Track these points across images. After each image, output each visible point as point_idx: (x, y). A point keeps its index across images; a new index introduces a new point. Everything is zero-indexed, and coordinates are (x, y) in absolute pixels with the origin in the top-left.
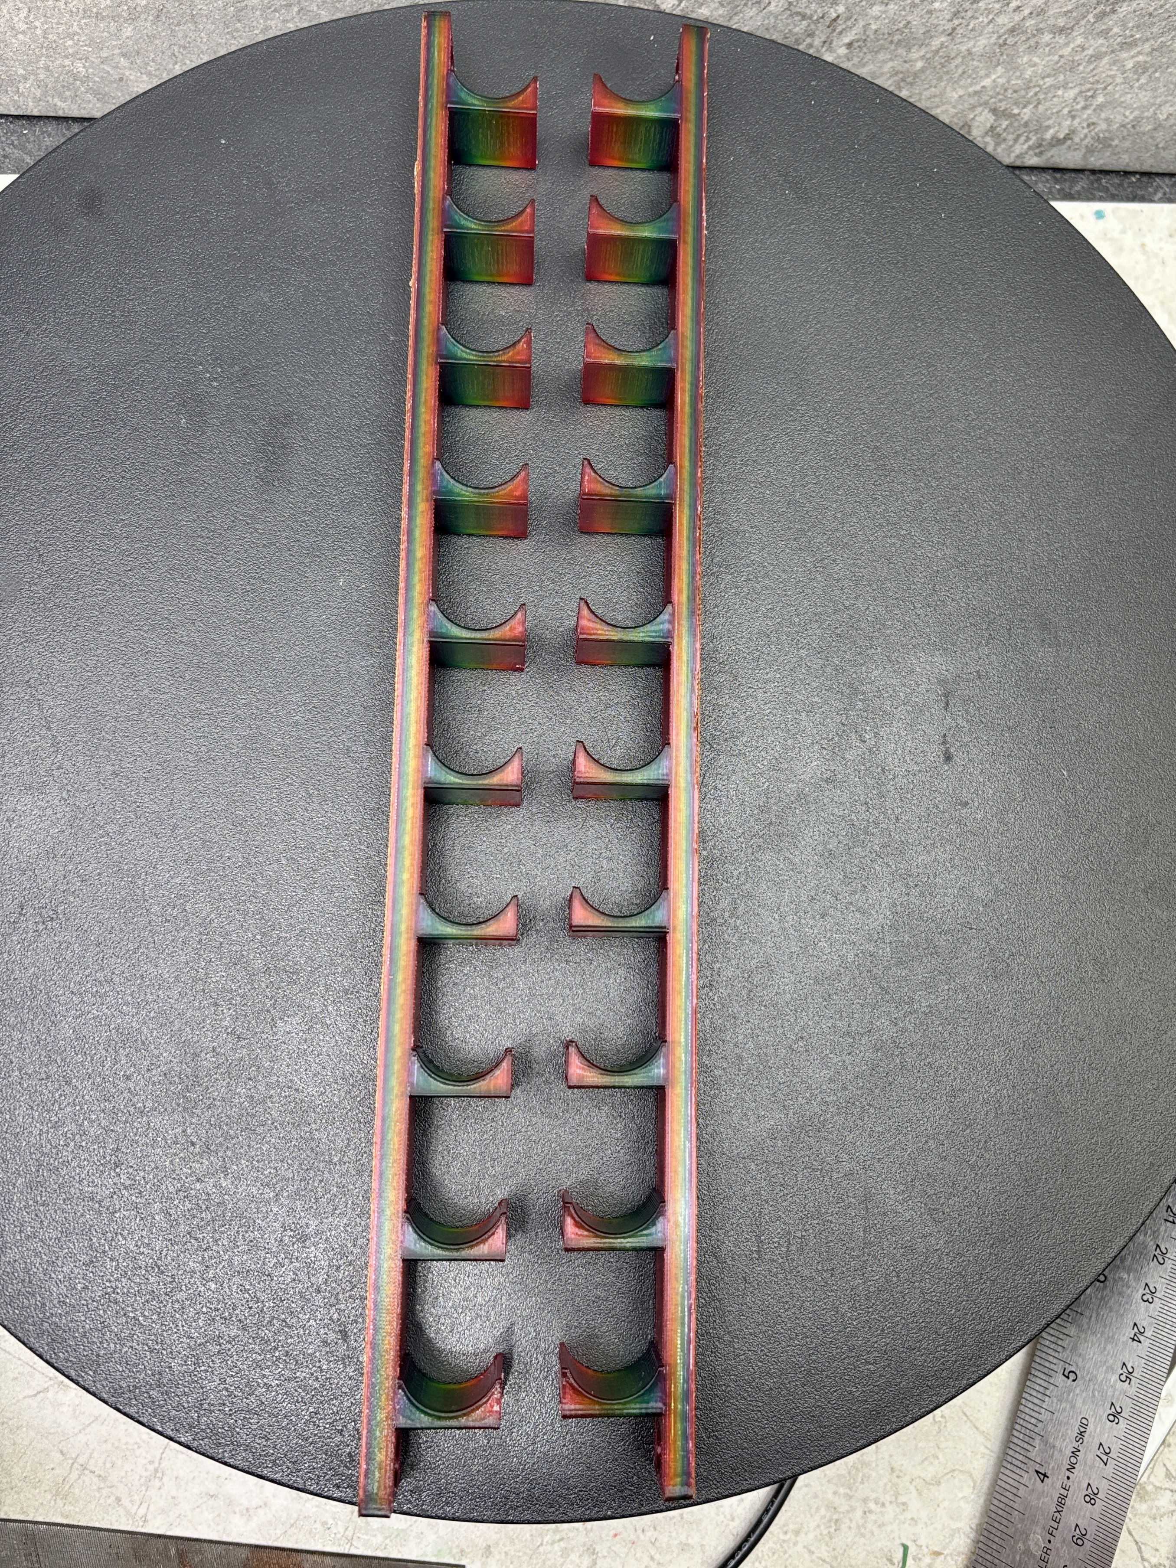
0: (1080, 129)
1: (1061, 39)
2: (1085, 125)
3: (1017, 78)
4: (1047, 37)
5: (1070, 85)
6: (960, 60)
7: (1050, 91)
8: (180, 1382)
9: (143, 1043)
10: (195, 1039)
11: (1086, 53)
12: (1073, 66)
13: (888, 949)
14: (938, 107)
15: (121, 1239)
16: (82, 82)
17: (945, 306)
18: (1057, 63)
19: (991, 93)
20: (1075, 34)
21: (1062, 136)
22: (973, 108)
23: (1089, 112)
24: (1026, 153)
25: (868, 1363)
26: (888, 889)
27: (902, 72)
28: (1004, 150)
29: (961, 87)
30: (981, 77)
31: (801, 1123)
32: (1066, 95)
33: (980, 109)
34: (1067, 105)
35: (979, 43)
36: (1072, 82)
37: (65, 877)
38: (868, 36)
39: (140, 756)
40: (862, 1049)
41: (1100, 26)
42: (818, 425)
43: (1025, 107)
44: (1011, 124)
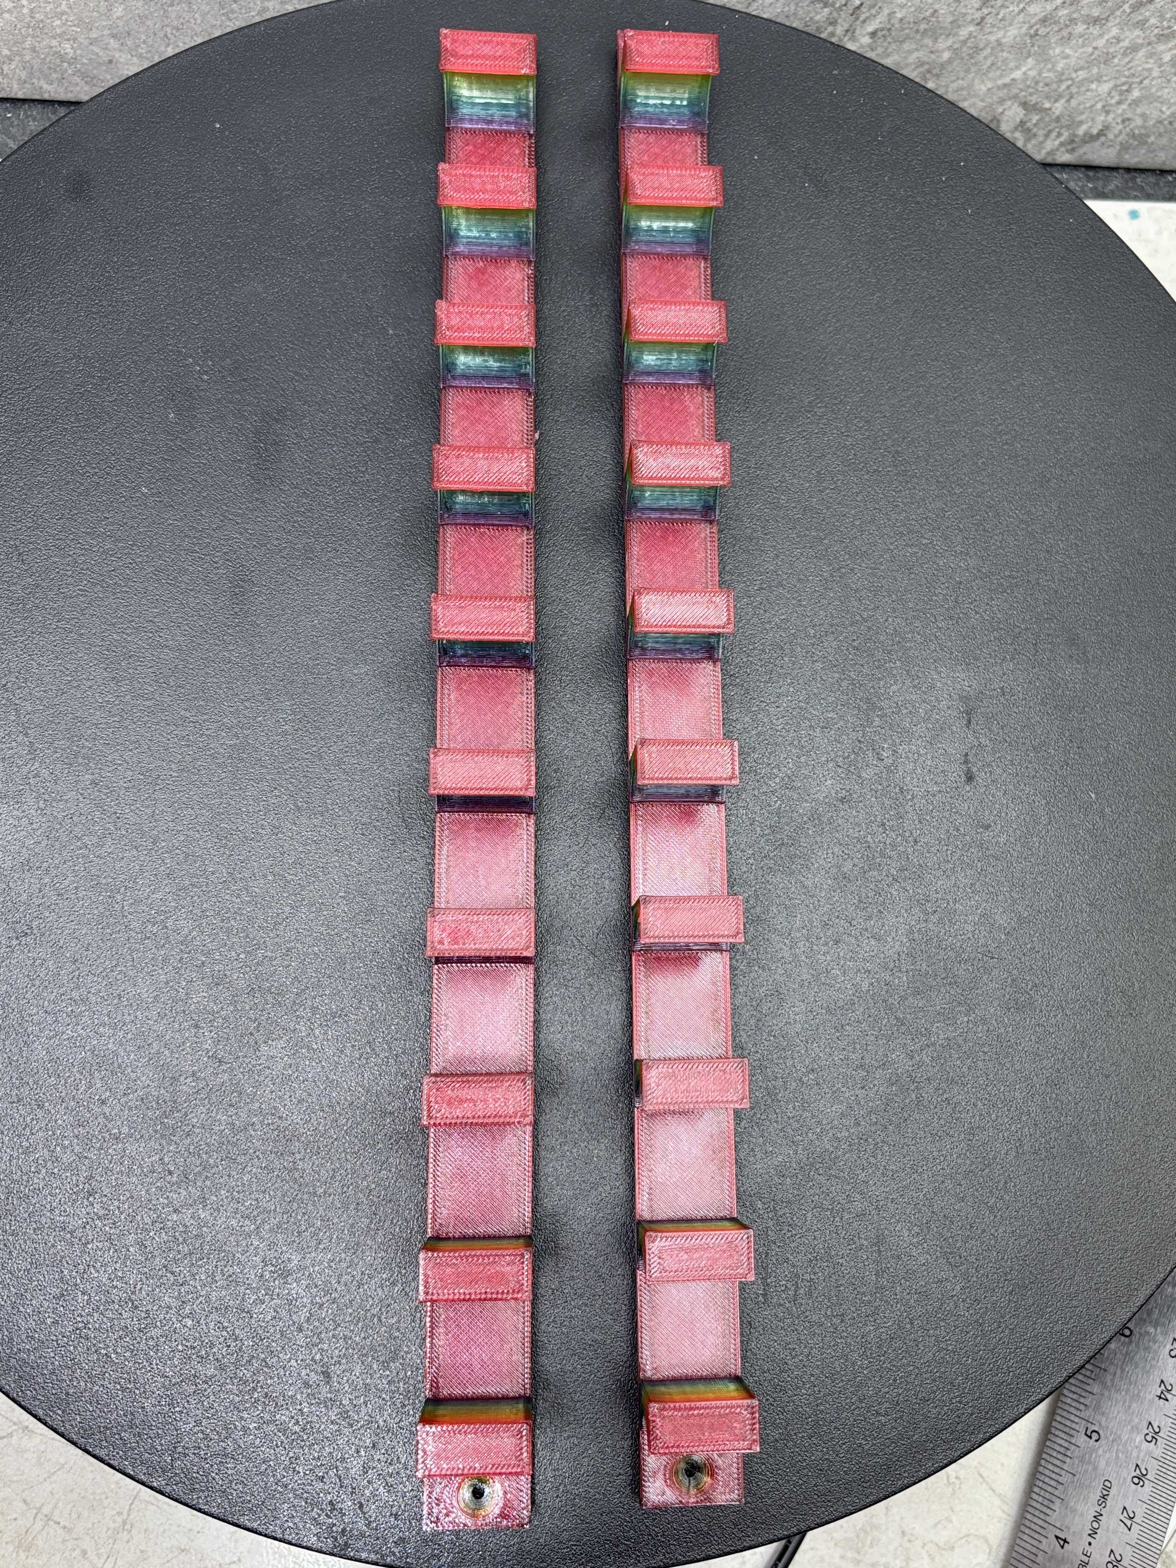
0: (1114, 125)
1: (1095, 30)
2: (1119, 120)
3: (1049, 71)
4: (1080, 28)
5: (1105, 78)
6: (989, 51)
7: (1083, 85)
8: (154, 1424)
9: (120, 1067)
10: (175, 1062)
11: (1121, 44)
12: (1107, 58)
13: (905, 979)
14: (965, 100)
15: (93, 1272)
16: (70, 64)
17: (971, 306)
18: (1091, 55)
19: (1021, 86)
20: (1109, 24)
21: (1095, 131)
22: (1002, 101)
23: (1124, 106)
24: (1058, 149)
25: (878, 1414)
26: (905, 915)
27: (928, 63)
28: (1034, 146)
29: (989, 79)
30: (1011, 69)
31: (811, 1159)
32: (1100, 89)
33: (1009, 103)
34: (1101, 100)
35: (1008, 33)
36: (1106, 76)
37: (40, 891)
38: (893, 25)
39: (120, 765)
40: (876, 1082)
41: (1137, 17)
42: (836, 428)
43: (1056, 101)
44: (1041, 119)
